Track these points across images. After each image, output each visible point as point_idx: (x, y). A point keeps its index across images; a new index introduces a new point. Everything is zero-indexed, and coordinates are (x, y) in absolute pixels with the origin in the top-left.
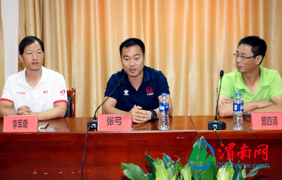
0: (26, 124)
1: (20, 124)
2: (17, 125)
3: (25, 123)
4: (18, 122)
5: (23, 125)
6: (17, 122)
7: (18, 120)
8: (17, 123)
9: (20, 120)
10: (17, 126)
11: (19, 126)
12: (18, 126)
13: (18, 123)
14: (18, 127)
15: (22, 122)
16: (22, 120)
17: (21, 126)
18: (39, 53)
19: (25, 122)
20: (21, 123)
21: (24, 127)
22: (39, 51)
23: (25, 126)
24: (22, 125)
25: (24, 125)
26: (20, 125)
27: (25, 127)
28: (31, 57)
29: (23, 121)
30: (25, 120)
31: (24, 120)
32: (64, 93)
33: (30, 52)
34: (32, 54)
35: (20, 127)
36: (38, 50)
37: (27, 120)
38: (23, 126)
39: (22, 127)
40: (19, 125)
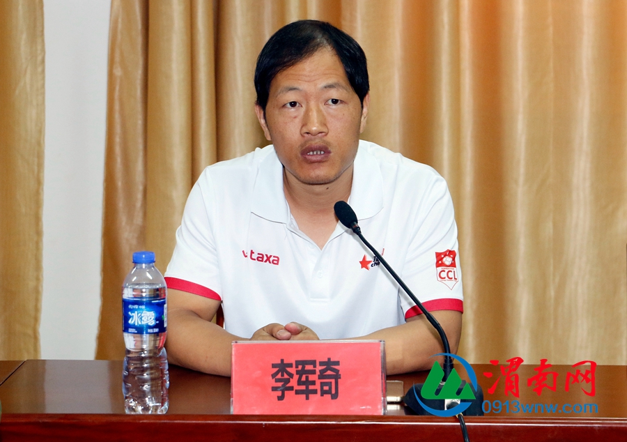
0: (333, 381)
1: (304, 378)
2: (293, 382)
3: (329, 377)
4: (298, 372)
5: (318, 382)
6: (292, 370)
7: (298, 363)
8: (291, 375)
9: (304, 363)
10: (291, 388)
11: (303, 387)
12: (297, 387)
13: (296, 377)
14: (297, 392)
15: (313, 372)
16: (313, 363)
17: (311, 387)
18: (335, 102)
19: (329, 372)
20: (311, 378)
21: (323, 393)
22: (334, 94)
23: (326, 388)
24: (313, 383)
25: (322, 384)
26: (308, 383)
27: (328, 392)
28: (297, 120)
29: (319, 368)
30: (329, 364)
31: (322, 364)
32: (453, 265)
33: (291, 97)
34: (303, 110)
35: (308, 393)
36: (330, 86)
37: (337, 363)
38: (317, 387)
39: (315, 392)
40: (300, 383)
